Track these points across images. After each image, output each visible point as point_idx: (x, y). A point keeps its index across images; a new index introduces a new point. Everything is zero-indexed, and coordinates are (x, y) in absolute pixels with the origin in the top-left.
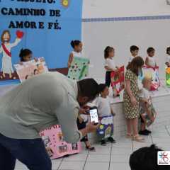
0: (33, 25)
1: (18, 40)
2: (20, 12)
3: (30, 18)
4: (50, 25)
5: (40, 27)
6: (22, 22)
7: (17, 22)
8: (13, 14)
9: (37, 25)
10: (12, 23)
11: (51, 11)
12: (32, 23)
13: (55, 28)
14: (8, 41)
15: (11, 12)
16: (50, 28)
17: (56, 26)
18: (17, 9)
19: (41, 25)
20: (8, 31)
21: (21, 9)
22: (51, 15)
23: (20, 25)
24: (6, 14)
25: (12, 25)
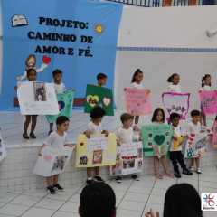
0: (61, 51)
1: (45, 66)
2: (47, 37)
4: (81, 52)
5: (69, 54)
6: (49, 48)
7: (44, 47)
8: (41, 38)
9: (66, 51)
10: (38, 47)
11: (82, 37)
12: (61, 48)
13: (86, 55)
15: (39, 36)
16: (80, 54)
17: (87, 53)
18: (45, 34)
19: (71, 51)
20: (34, 56)
21: (50, 34)
22: (82, 41)
23: (47, 50)
24: (33, 38)
25: (38, 49)
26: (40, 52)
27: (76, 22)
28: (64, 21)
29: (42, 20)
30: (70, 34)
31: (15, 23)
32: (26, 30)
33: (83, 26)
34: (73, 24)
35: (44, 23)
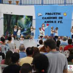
0: (52, 22)
1: (47, 27)
2: (48, 18)
3: (51, 20)
4: (59, 22)
9: (54, 22)
11: (59, 17)
13: (61, 23)
14: (44, 27)
15: (45, 18)
17: (61, 22)
19: (55, 22)
22: (59, 19)
23: (48, 22)
26: (46, 22)
27: (57, 13)
28: (53, 13)
29: (46, 14)
30: (55, 17)
31: (39, 15)
32: (42, 17)
33: (59, 14)
34: (56, 14)
35: (47, 14)
